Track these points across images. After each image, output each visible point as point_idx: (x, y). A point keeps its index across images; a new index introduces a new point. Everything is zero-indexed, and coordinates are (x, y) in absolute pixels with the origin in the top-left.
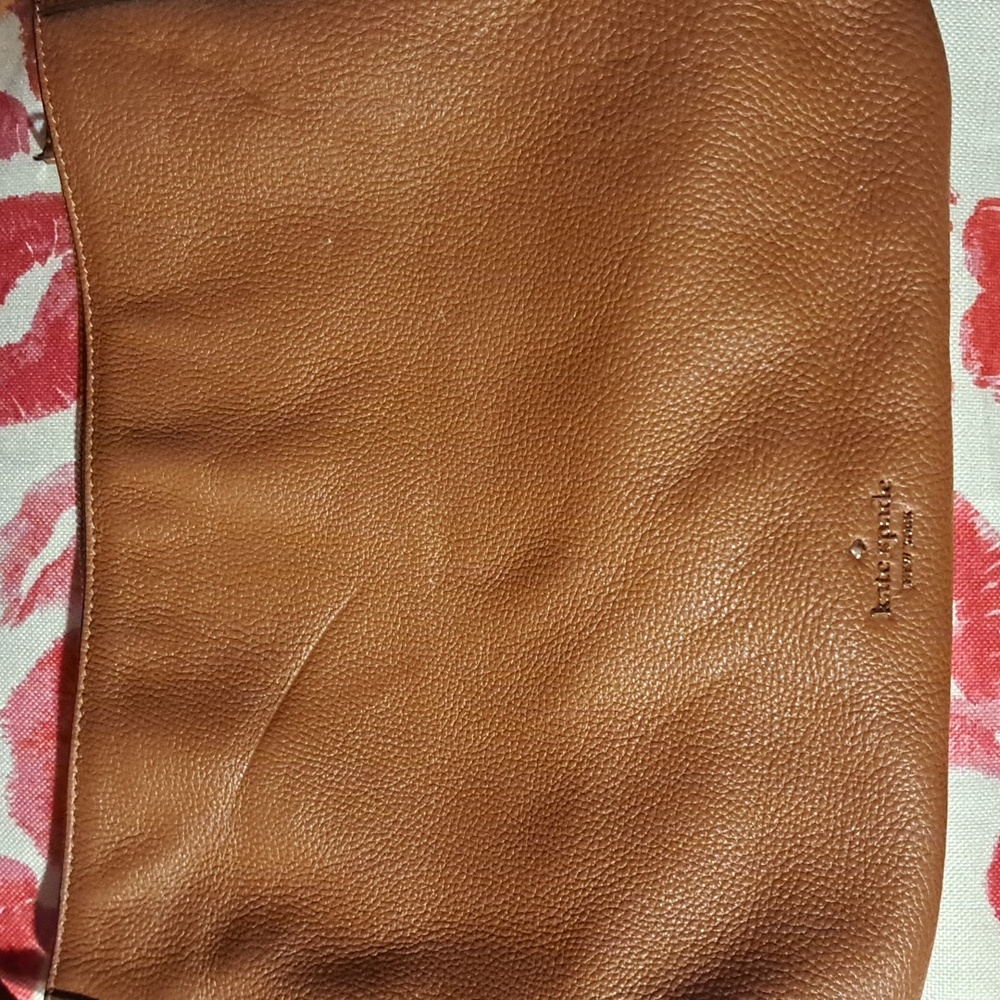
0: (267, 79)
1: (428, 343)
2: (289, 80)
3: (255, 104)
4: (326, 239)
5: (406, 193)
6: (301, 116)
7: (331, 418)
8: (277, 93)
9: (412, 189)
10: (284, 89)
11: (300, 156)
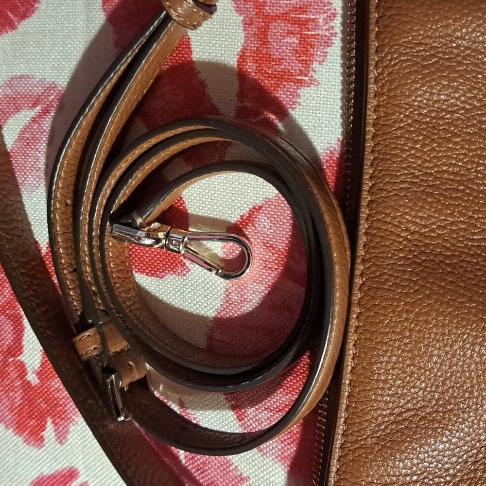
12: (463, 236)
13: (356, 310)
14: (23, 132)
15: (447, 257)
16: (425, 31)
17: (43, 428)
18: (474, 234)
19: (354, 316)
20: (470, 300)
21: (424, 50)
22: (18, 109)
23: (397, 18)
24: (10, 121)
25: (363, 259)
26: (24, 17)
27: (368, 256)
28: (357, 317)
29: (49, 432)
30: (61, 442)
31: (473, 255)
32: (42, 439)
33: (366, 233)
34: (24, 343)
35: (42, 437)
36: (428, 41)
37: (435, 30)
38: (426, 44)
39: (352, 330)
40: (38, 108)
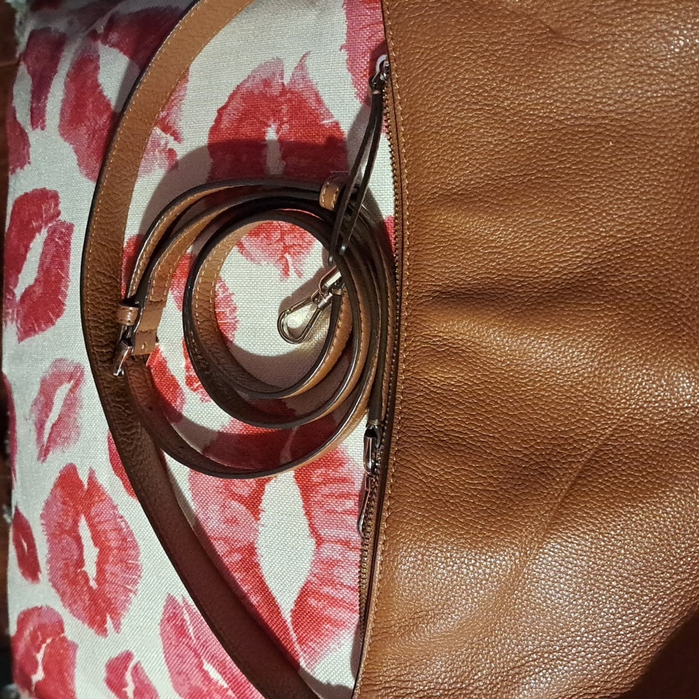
0: (568, 18)
1: (691, 223)
2: (586, 18)
3: (556, 38)
4: (608, 142)
5: (677, 105)
6: (593, 47)
7: (606, 282)
8: (576, 28)
9: (682, 101)
10: (582, 25)
11: (591, 77)
12: (464, 481)
13: (383, 537)
14: (66, 399)
15: (452, 497)
16: (439, 328)
17: (104, 622)
18: (472, 479)
19: (381, 542)
20: (468, 533)
21: (439, 341)
22: (61, 383)
23: (419, 317)
24: (58, 392)
25: (390, 497)
26: (58, 316)
27: (393, 494)
28: (384, 544)
29: (109, 624)
30: (117, 632)
31: (471, 496)
32: (105, 630)
33: (393, 476)
34: (85, 557)
35: (106, 628)
36: (441, 334)
37: (445, 328)
38: (440, 337)
39: (379, 552)
40: (72, 381)
